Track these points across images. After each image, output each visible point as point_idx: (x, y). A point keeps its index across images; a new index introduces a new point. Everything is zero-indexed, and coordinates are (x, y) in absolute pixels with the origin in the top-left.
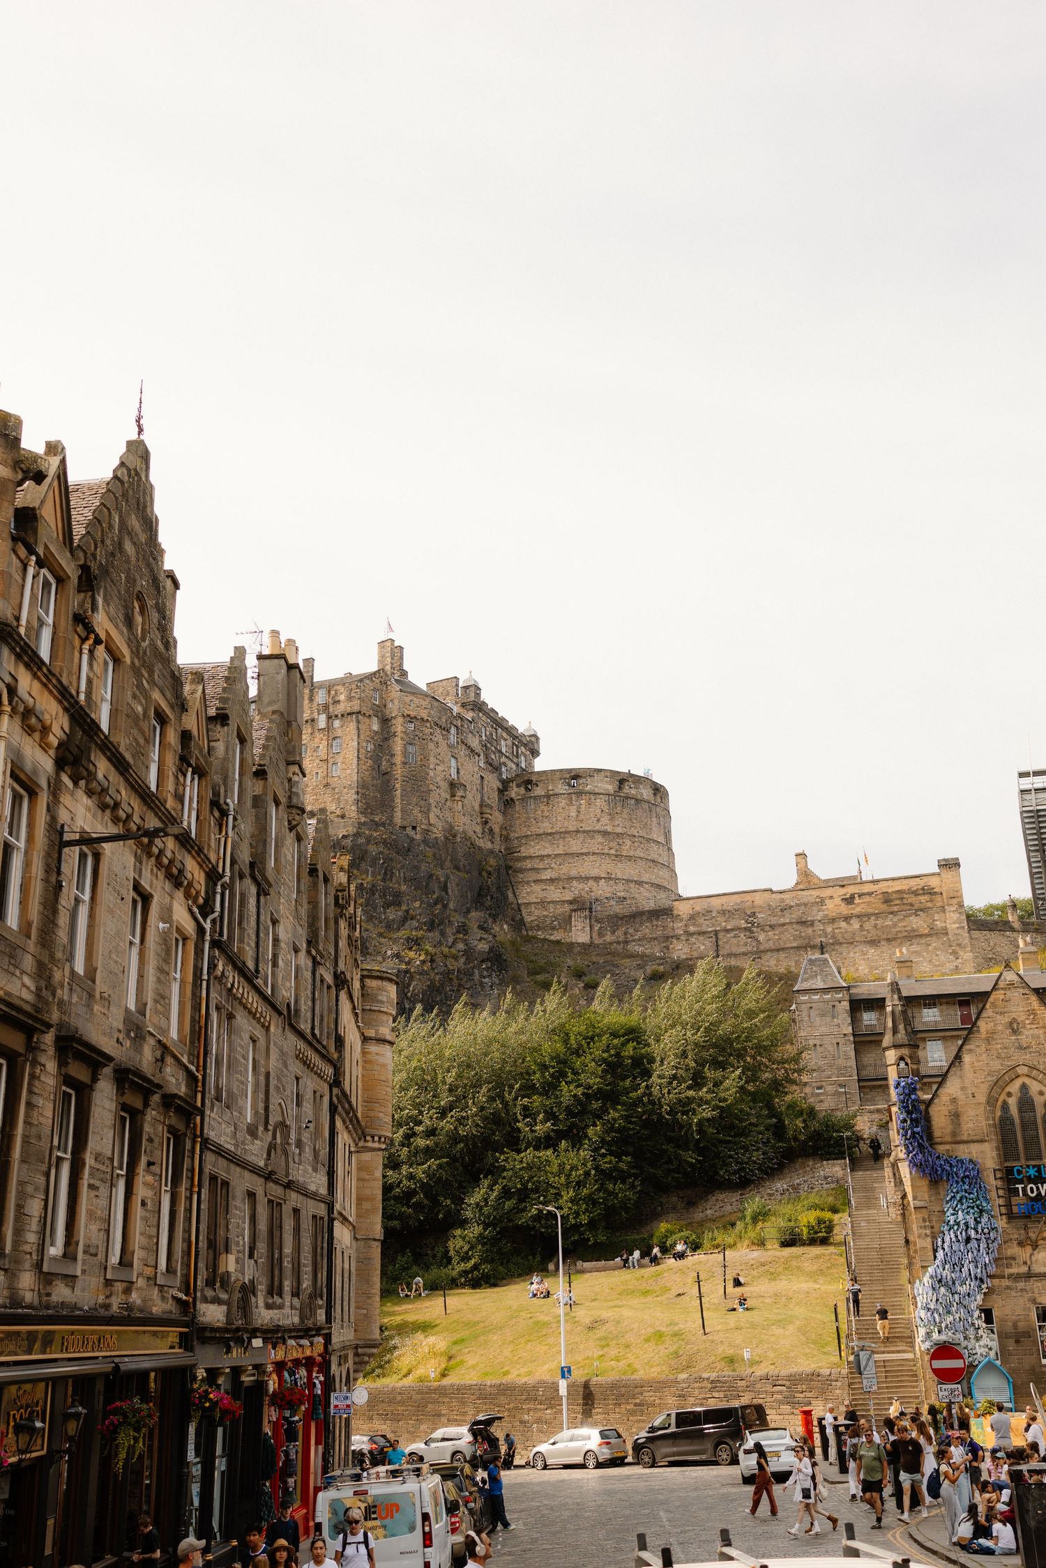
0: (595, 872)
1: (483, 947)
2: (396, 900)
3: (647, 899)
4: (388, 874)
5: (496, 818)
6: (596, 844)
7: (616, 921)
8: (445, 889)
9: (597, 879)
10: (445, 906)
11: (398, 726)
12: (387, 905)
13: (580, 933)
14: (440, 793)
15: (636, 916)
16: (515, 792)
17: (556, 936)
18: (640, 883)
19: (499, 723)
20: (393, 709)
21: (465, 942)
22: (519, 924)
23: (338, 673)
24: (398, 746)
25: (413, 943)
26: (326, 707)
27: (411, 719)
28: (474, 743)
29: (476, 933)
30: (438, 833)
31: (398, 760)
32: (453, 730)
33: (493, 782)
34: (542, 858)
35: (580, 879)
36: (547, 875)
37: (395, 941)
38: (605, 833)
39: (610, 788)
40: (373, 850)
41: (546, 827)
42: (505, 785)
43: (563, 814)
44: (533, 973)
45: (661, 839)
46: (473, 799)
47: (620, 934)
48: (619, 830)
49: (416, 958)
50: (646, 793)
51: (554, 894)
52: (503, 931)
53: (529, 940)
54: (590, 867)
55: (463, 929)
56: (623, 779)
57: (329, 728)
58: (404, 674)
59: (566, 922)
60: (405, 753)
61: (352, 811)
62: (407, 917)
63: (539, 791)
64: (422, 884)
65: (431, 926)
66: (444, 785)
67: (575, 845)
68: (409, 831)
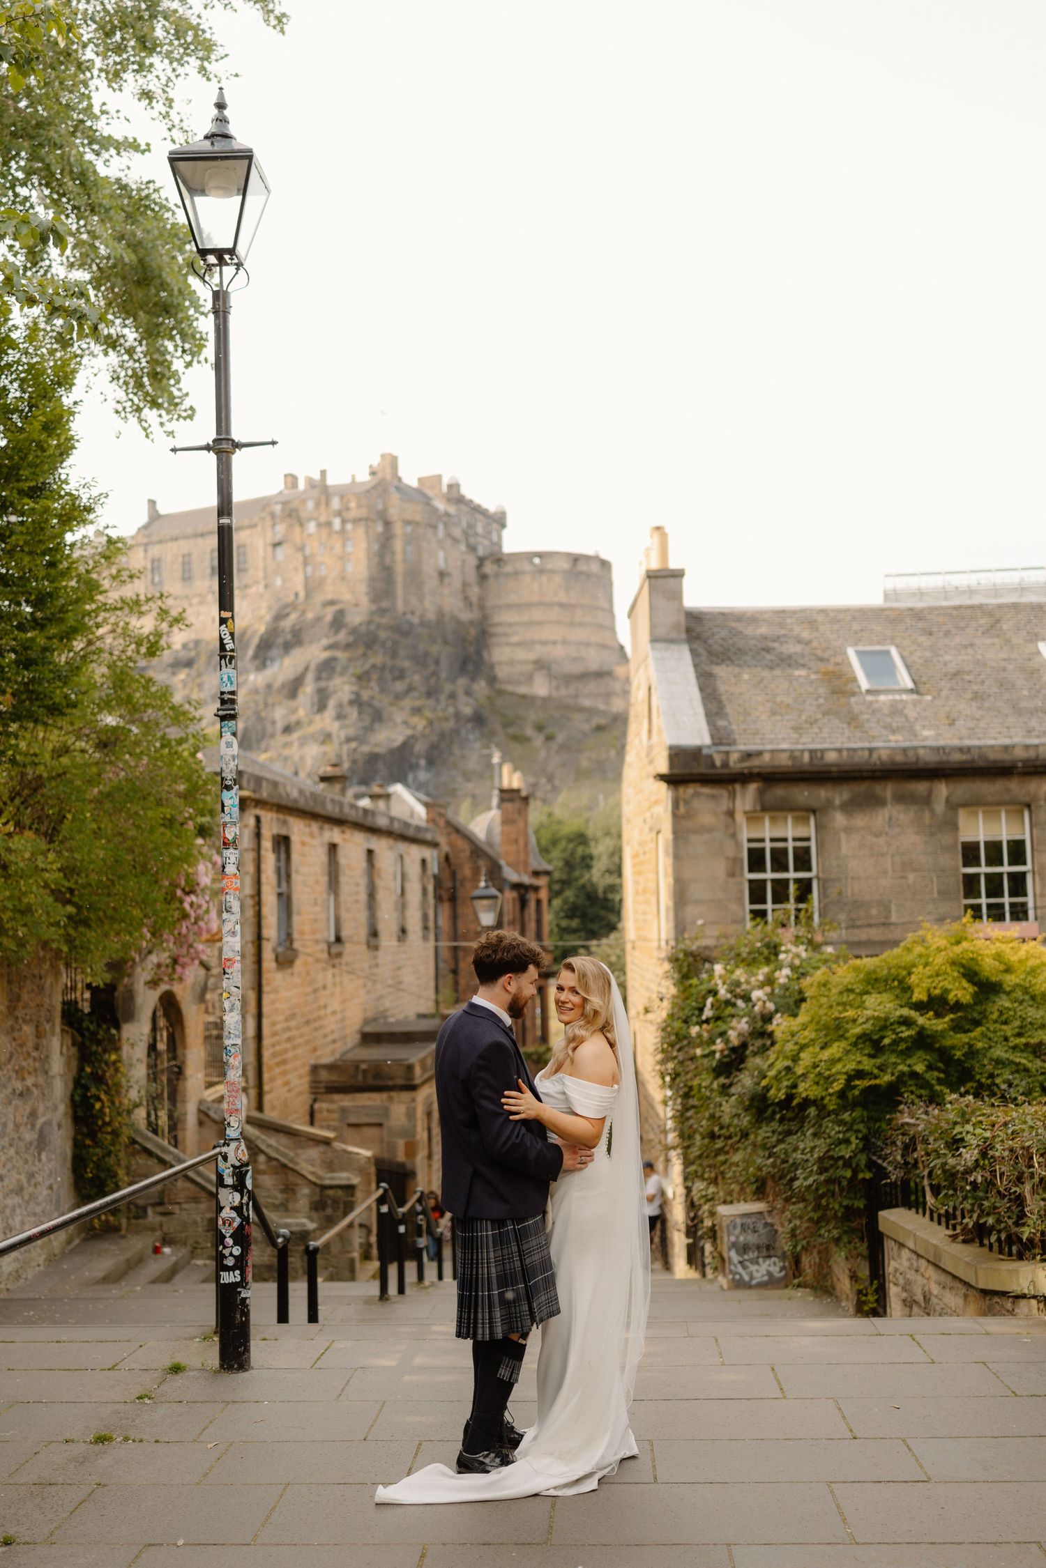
0: (553, 637)
1: (467, 711)
2: (401, 675)
3: (594, 660)
4: (394, 655)
5: (474, 591)
6: (554, 614)
7: (569, 679)
8: (437, 662)
9: (554, 643)
10: (438, 678)
11: (398, 529)
12: (395, 679)
13: (541, 688)
14: (431, 582)
15: (584, 677)
16: (489, 568)
17: (522, 690)
18: (588, 645)
19: (477, 510)
20: (393, 513)
21: (455, 707)
22: (492, 680)
23: (346, 480)
24: (398, 545)
25: (417, 711)
26: (339, 513)
27: (407, 522)
28: (457, 532)
29: (462, 698)
30: (431, 616)
31: (399, 557)
32: (441, 526)
33: (472, 561)
34: (511, 625)
35: (544, 643)
36: (515, 639)
37: (402, 709)
38: (562, 605)
39: (565, 565)
40: (383, 635)
41: (514, 599)
42: (481, 561)
43: (528, 589)
44: (506, 725)
45: (605, 605)
46: (456, 581)
47: (572, 690)
48: (573, 601)
49: (420, 723)
50: (595, 568)
51: (521, 654)
52: (481, 687)
53: (501, 693)
54: (549, 633)
55: (452, 696)
56: (576, 559)
57: (343, 531)
58: (400, 479)
59: (530, 678)
60: (404, 552)
61: (365, 602)
62: (410, 689)
63: (508, 568)
64: (421, 660)
65: (429, 695)
66: (435, 575)
67: (538, 615)
68: (409, 617)
